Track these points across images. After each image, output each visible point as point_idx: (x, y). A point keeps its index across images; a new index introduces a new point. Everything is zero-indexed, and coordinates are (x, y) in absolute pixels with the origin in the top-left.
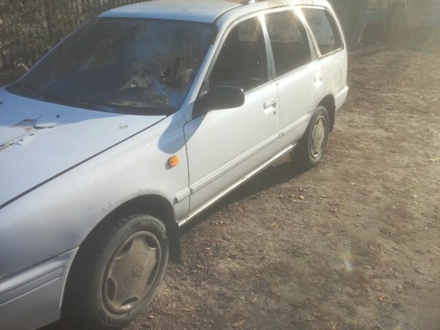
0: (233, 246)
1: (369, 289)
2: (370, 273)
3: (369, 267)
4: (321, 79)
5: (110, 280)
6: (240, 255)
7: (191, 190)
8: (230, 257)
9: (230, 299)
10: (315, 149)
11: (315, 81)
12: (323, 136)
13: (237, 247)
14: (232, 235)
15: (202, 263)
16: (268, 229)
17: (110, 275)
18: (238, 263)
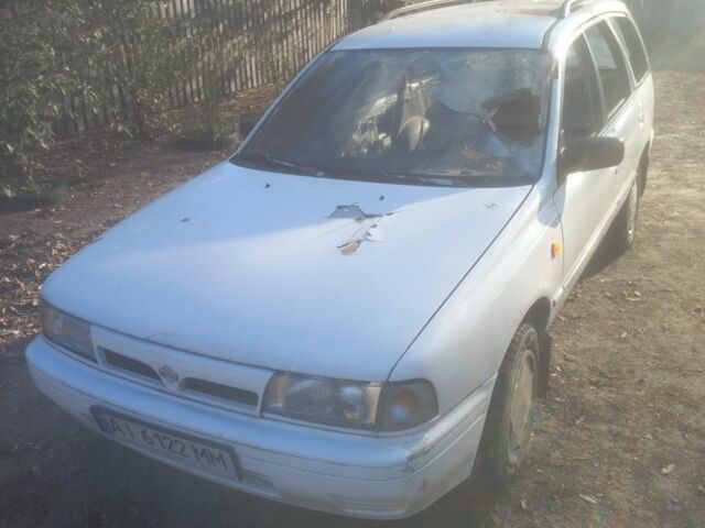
0: (586, 369)
8: (591, 383)
9: (634, 440)
10: (630, 222)
13: (592, 370)
14: (574, 354)
15: (559, 394)
16: (621, 341)
18: (610, 392)
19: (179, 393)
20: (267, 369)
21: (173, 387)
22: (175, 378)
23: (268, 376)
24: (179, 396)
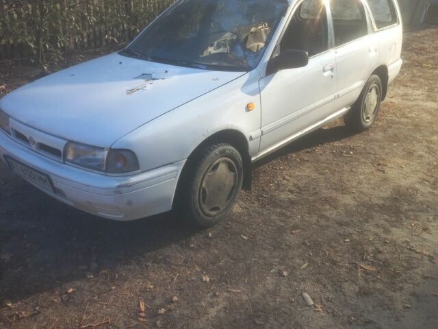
0: (291, 184)
1: (403, 218)
2: (406, 207)
3: (406, 204)
4: (376, 50)
5: (204, 188)
6: (297, 190)
7: (262, 132)
8: (289, 191)
9: (289, 217)
10: (367, 114)
11: (370, 51)
12: (376, 103)
13: (295, 185)
14: (290, 177)
15: (267, 193)
16: (321, 174)
17: (204, 185)
18: (296, 196)
19: (35, 150)
20: (65, 139)
21: (34, 147)
22: (34, 143)
23: (64, 142)
24: (36, 152)
